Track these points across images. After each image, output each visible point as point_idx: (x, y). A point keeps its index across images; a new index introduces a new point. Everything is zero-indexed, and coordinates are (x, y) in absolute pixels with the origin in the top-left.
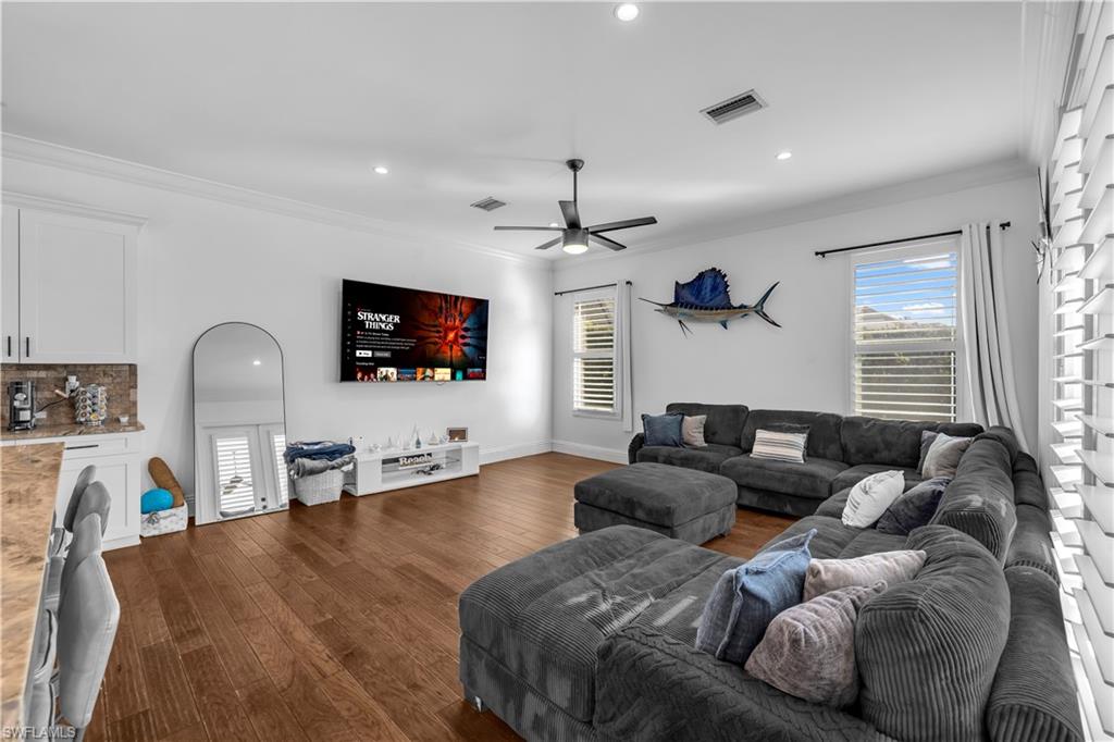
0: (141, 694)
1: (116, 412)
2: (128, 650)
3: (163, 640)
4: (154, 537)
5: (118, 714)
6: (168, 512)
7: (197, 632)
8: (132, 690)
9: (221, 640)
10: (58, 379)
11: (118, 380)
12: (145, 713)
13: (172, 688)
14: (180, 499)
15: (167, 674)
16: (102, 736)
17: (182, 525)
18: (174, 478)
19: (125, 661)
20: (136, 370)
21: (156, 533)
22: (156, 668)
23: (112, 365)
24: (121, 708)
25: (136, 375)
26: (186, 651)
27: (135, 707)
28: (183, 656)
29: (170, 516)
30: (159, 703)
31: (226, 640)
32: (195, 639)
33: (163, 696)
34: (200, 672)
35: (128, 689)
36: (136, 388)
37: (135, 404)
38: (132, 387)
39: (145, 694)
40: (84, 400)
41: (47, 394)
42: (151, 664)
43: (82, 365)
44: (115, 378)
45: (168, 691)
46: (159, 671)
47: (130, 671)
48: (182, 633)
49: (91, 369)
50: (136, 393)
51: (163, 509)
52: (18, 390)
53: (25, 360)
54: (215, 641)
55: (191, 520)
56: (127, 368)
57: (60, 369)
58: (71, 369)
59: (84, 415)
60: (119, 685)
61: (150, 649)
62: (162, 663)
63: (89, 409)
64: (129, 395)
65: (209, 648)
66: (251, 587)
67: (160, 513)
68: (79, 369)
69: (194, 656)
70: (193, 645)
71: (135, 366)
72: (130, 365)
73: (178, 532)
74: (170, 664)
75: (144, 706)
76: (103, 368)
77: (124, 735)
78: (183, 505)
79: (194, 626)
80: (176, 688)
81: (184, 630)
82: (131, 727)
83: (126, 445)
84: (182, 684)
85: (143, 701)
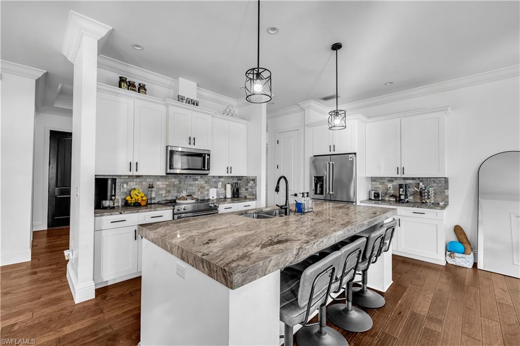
0: (399, 329)
1: (439, 199)
2: (408, 308)
3: (422, 314)
4: (453, 265)
5: (387, 330)
6: (461, 255)
7: (440, 322)
8: (397, 326)
9: (448, 335)
10: (416, 184)
11: (440, 185)
12: (395, 338)
13: (411, 338)
14: (469, 250)
15: (413, 330)
16: (378, 333)
17: (469, 265)
18: (467, 239)
19: (404, 311)
20: (448, 180)
21: (454, 263)
22: (412, 324)
23: (437, 178)
24: (390, 329)
25: (448, 183)
26: (428, 327)
27: (393, 333)
28: (425, 328)
29: (462, 258)
30: (402, 339)
31: (450, 337)
32: (435, 325)
33: (405, 339)
34: (426, 342)
35: (396, 324)
36: (448, 189)
37: (447, 197)
38: (446, 189)
39: (400, 331)
40: (424, 193)
41: (413, 190)
42: (411, 321)
43: (425, 178)
44: (438, 184)
45: (408, 338)
46: (412, 326)
47: (402, 317)
48: (432, 317)
49: (429, 179)
50: (448, 191)
51: (458, 253)
52: (401, 187)
53: (403, 176)
54: (444, 332)
55: (475, 265)
56: (444, 179)
57: (417, 180)
58: (421, 179)
59: (424, 200)
60: (396, 319)
61: (415, 314)
62: (414, 324)
63: (426, 197)
64: (445, 192)
65: (439, 334)
66: (486, 320)
67: (455, 254)
68: (424, 179)
69: (430, 332)
70: (433, 327)
71: (447, 178)
72: (445, 178)
73: (466, 268)
74: (417, 327)
75: (397, 335)
76: (433, 179)
77: (383, 340)
78: (470, 254)
79: (439, 318)
80: (412, 340)
81: (434, 316)
82: (386, 340)
83: (437, 215)
84: (416, 340)
85: (398, 333)
